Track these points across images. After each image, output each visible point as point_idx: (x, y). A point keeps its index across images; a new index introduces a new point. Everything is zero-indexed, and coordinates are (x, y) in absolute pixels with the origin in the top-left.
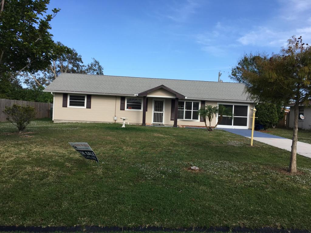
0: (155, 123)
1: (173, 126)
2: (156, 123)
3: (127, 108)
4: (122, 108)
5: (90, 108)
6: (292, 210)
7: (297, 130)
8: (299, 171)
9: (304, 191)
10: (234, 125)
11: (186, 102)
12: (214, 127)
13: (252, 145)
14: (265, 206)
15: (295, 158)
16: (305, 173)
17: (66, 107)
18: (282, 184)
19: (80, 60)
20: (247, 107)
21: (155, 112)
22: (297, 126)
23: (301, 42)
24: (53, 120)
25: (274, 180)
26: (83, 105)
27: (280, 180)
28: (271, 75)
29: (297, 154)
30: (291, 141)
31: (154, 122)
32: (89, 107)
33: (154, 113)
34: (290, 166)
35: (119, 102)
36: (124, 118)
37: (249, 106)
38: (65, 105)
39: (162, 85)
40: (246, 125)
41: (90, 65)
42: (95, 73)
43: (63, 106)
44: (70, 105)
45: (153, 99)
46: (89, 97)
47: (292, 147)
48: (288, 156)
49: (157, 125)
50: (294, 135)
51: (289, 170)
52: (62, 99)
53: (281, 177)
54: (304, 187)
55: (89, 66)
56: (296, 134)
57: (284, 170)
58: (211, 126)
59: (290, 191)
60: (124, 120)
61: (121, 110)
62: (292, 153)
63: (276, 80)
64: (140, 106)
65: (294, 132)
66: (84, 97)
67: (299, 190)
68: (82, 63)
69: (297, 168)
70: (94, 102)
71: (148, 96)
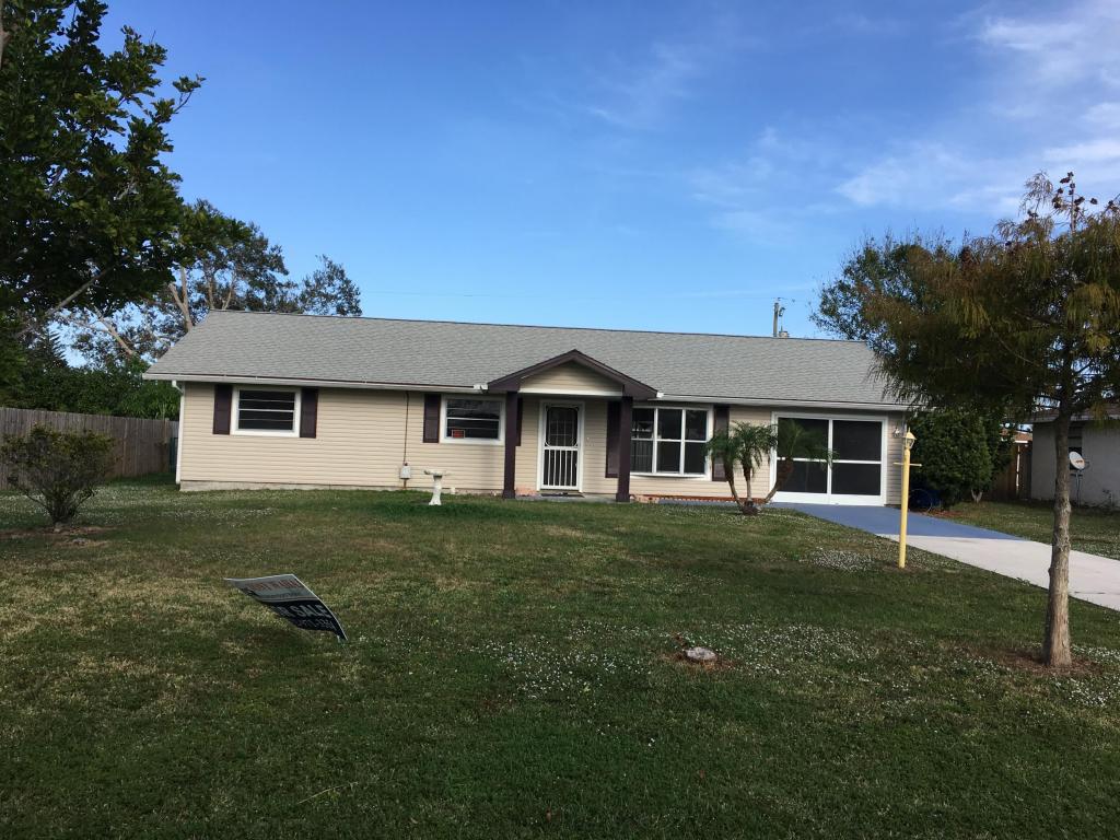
0: (549, 487)
1: (614, 497)
2: (554, 487)
3: (449, 434)
4: (431, 436)
5: (314, 436)
6: (1066, 809)
7: (1068, 508)
8: (1080, 659)
9: (1104, 735)
10: (834, 491)
11: (660, 410)
12: (765, 501)
13: (902, 563)
14: (966, 796)
15: (1062, 610)
16: (1100, 668)
17: (227, 431)
18: (1023, 711)
19: (278, 264)
20: (879, 426)
21: (550, 448)
22: (1067, 497)
23: (1071, 193)
24: (178, 480)
25: (993, 696)
26: (289, 427)
27: (1012, 695)
28: (967, 314)
29: (1070, 597)
30: (1048, 549)
31: (546, 483)
32: (309, 431)
33: (547, 451)
34: (1048, 644)
35: (417, 415)
36: (439, 472)
37: (887, 422)
38: (221, 427)
39: (575, 351)
40: (877, 492)
41: (313, 282)
42: (333, 310)
43: (216, 431)
44: (243, 425)
45: (542, 401)
46: (311, 395)
47: (1052, 572)
48: (1038, 604)
49: (556, 494)
50: (1058, 530)
51: (1045, 658)
52: (213, 404)
53: (1016, 686)
54: (1103, 722)
55: (307, 284)
56: (1065, 526)
57: (1027, 656)
58: (753, 496)
59: (1052, 737)
60: (438, 477)
61: (425, 441)
62: (1050, 594)
63: (987, 330)
64: (496, 425)
65: (1057, 517)
66: (292, 397)
67: (1083, 731)
68: (286, 273)
69: (1071, 650)
70: (327, 413)
71: (524, 390)
